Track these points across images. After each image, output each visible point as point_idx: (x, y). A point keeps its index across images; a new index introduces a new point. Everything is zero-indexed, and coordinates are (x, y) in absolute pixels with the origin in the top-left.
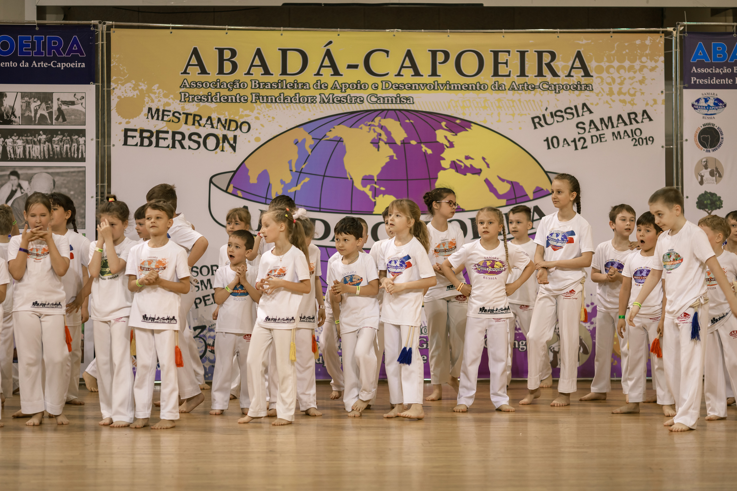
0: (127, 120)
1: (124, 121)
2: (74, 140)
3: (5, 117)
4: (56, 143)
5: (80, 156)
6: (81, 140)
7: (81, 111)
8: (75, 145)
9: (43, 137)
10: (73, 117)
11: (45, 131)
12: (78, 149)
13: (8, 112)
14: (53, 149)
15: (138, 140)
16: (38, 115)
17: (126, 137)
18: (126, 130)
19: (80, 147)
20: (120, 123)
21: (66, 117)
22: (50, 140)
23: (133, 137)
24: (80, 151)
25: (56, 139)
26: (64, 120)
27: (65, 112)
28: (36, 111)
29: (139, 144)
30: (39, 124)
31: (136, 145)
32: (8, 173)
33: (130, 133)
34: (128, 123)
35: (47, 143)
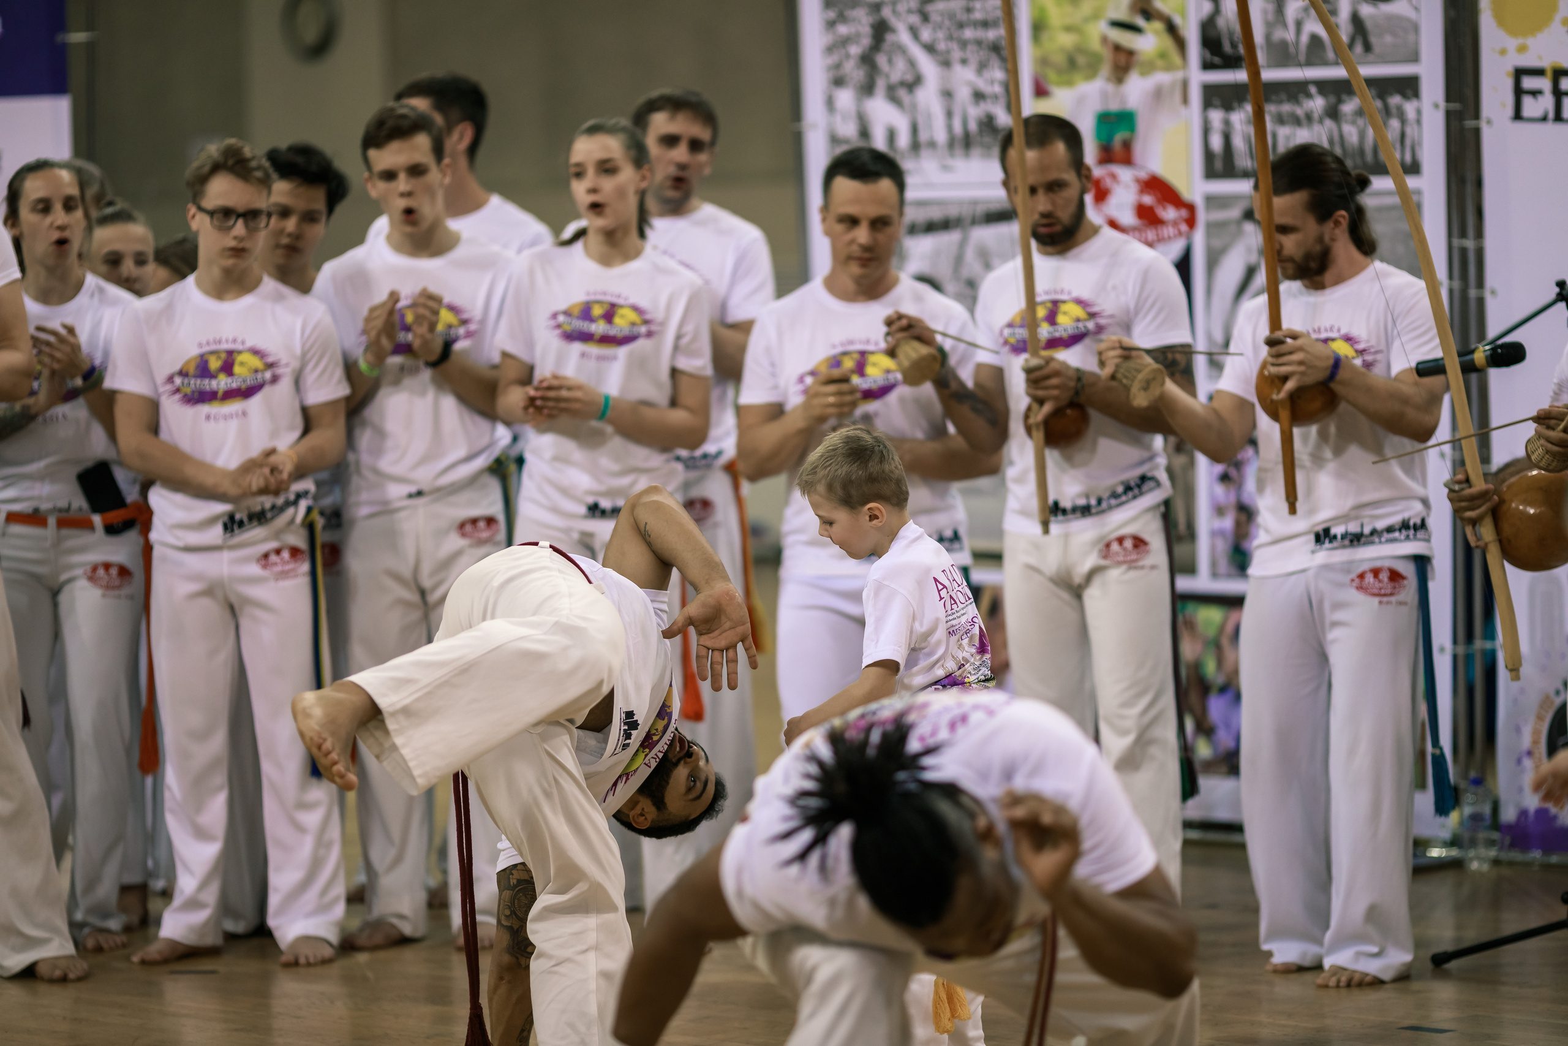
0: (1520, 41)
1: (1512, 43)
2: (1394, 111)
3: (1227, 48)
4: (1349, 118)
5: (1408, 158)
6: (1410, 108)
7: (1408, 20)
8: (1395, 123)
9: (1317, 104)
10: (1388, 39)
11: (1324, 86)
12: (1403, 136)
13: (1231, 34)
14: (1341, 136)
15: (1546, 102)
16: (1305, 39)
17: (1519, 92)
18: (1520, 73)
19: (1409, 131)
20: (1503, 52)
21: (1373, 40)
22: (1333, 113)
23: (1535, 93)
24: (1408, 142)
25: (1348, 107)
26: (1368, 47)
27: (1369, 25)
28: (1299, 25)
29: (1551, 115)
30: (1309, 63)
31: (1544, 119)
32: (1235, 213)
33: (1528, 83)
34: (1522, 49)
35: (1329, 123)
